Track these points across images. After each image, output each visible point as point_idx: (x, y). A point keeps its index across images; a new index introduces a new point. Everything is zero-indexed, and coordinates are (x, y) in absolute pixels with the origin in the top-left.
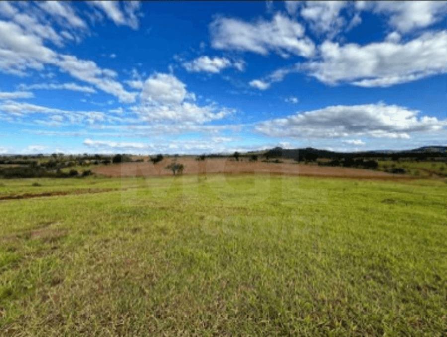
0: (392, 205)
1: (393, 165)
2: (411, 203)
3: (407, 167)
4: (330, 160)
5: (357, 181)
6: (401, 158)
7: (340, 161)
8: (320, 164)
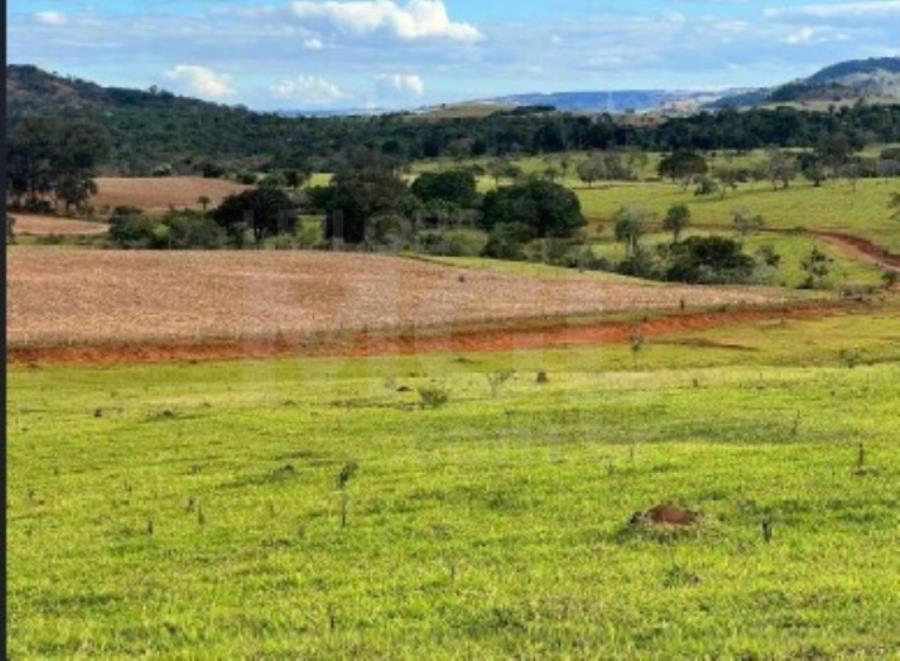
0: (683, 555)
1: (676, 219)
2: (795, 512)
3: (758, 225)
4: (219, 191)
5: (437, 369)
6: (720, 160)
7: (292, 194)
8: (128, 230)
